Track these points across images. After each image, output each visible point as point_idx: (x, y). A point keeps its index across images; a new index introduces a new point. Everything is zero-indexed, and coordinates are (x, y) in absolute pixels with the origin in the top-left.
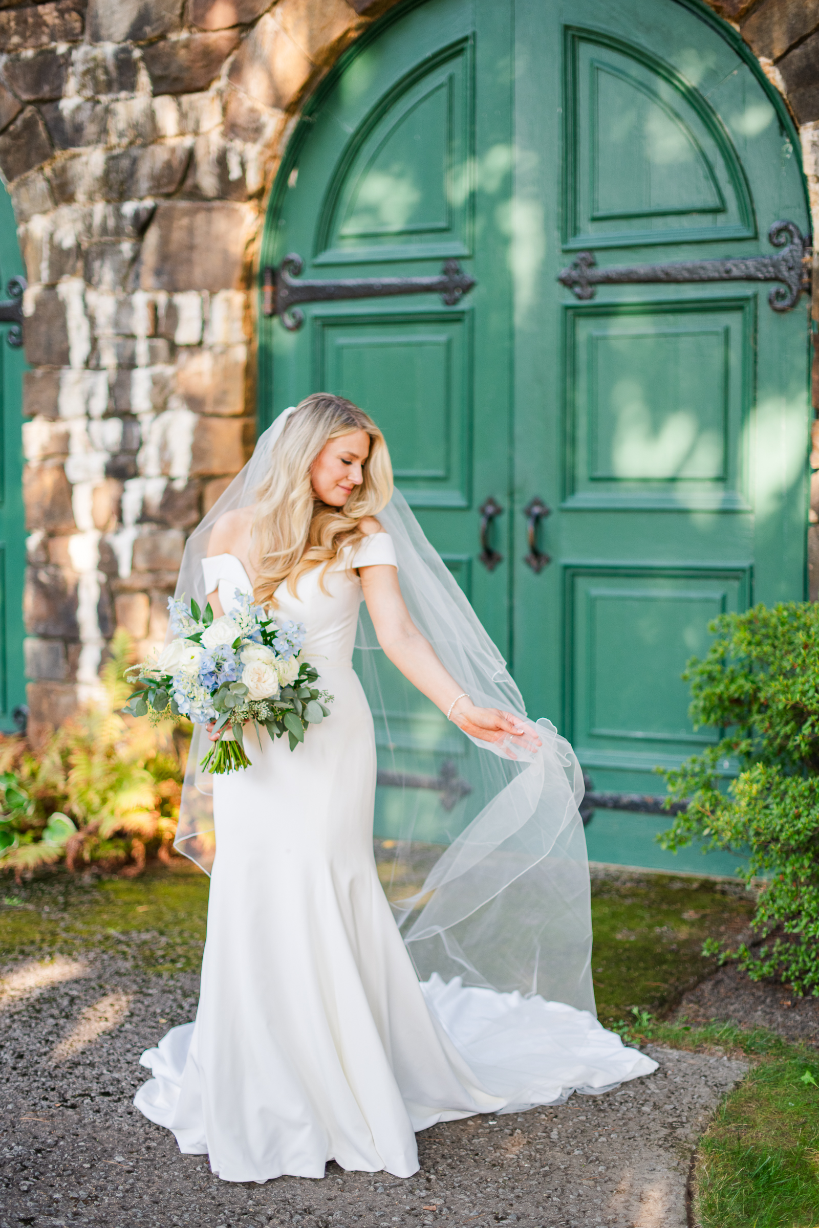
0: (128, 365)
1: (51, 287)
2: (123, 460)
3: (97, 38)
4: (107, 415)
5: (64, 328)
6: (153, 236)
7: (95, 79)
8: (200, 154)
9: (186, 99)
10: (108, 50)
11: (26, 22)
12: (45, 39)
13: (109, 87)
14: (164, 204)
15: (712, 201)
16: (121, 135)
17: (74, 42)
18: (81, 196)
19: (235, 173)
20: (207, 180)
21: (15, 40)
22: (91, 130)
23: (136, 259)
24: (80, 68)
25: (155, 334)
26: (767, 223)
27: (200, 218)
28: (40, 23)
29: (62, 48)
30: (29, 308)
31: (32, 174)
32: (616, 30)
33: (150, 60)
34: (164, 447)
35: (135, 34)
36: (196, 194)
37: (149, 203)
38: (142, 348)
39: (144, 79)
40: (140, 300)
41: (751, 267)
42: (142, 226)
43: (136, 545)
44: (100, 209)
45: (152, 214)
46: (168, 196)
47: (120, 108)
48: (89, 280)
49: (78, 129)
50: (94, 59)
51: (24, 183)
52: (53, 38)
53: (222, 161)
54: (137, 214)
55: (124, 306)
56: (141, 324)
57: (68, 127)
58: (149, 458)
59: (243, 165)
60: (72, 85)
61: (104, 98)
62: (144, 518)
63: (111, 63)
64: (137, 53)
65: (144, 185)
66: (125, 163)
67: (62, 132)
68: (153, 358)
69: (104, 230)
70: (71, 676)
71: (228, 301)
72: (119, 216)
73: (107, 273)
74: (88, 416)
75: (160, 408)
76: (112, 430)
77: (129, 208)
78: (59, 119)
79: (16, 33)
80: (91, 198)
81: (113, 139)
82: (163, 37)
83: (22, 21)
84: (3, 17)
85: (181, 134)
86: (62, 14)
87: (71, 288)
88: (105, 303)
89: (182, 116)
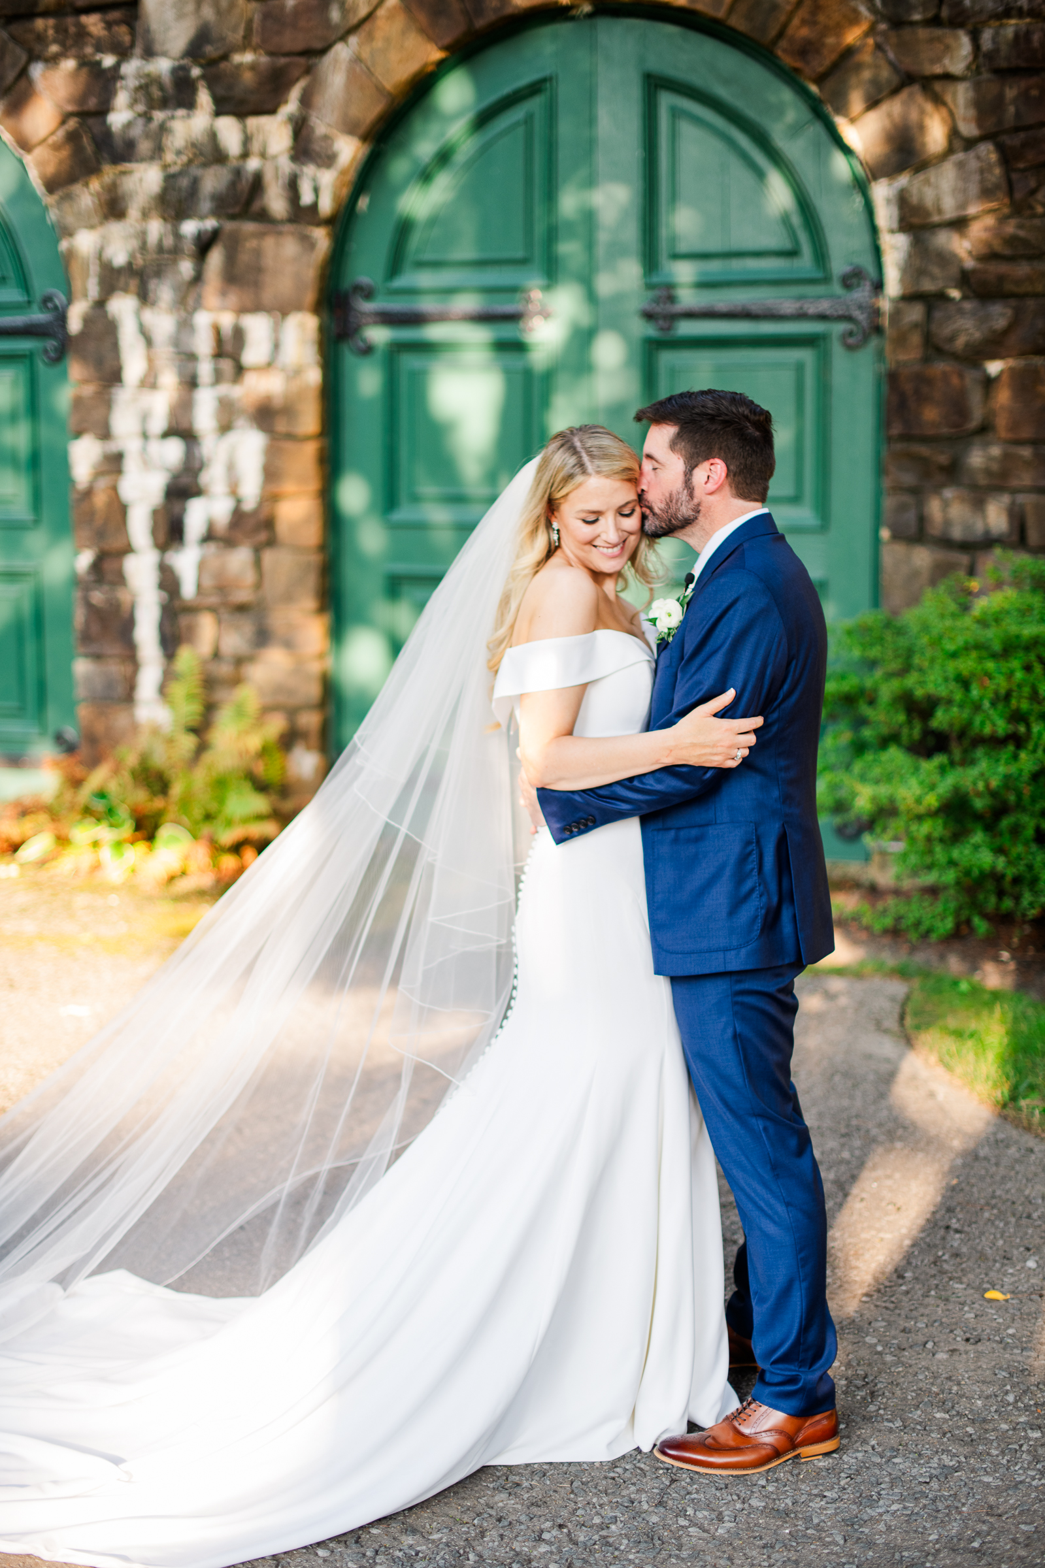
0: (191, 383)
1: (100, 304)
2: (185, 480)
3: (149, 53)
4: (167, 434)
5: (115, 347)
6: (216, 258)
7: (149, 94)
8: (269, 177)
9: (253, 122)
10: (163, 66)
11: (66, 31)
12: (89, 50)
13: (164, 104)
14: (229, 226)
15: (787, 245)
16: (179, 153)
17: (124, 54)
18: (134, 212)
19: (307, 198)
20: (276, 202)
21: (54, 48)
22: (144, 147)
23: (198, 278)
24: (132, 83)
25: (220, 353)
26: (839, 266)
27: (269, 243)
28: (82, 34)
29: (108, 61)
30: (75, 324)
31: (77, 188)
32: (697, 79)
33: (212, 81)
34: (231, 467)
35: (194, 50)
36: (263, 216)
37: (210, 224)
38: (205, 369)
39: (204, 98)
40: (203, 320)
41: (824, 306)
42: (204, 245)
43: (202, 566)
44: (156, 228)
45: (215, 234)
46: (233, 217)
47: (177, 125)
48: (144, 297)
49: (130, 144)
50: (148, 75)
51: (68, 197)
52: (98, 50)
53: (293, 186)
54: (197, 235)
55: (185, 326)
56: (203, 345)
57: (118, 142)
58: (214, 477)
59: (316, 190)
60: (122, 99)
61: (159, 116)
62: (209, 536)
63: (167, 79)
64: (196, 72)
65: (206, 205)
66: (184, 182)
67: (111, 146)
68: (218, 378)
69: (160, 248)
70: (128, 696)
71: (302, 326)
72: (177, 235)
73: (165, 293)
74: (145, 436)
75: (225, 428)
76: (173, 451)
77: (190, 228)
78: (107, 133)
79: (55, 41)
80: (145, 215)
81: (169, 157)
82: (225, 57)
83: (61, 30)
84: (40, 23)
85: (245, 155)
86: (109, 25)
87: (123, 307)
88: (162, 322)
89: (247, 140)
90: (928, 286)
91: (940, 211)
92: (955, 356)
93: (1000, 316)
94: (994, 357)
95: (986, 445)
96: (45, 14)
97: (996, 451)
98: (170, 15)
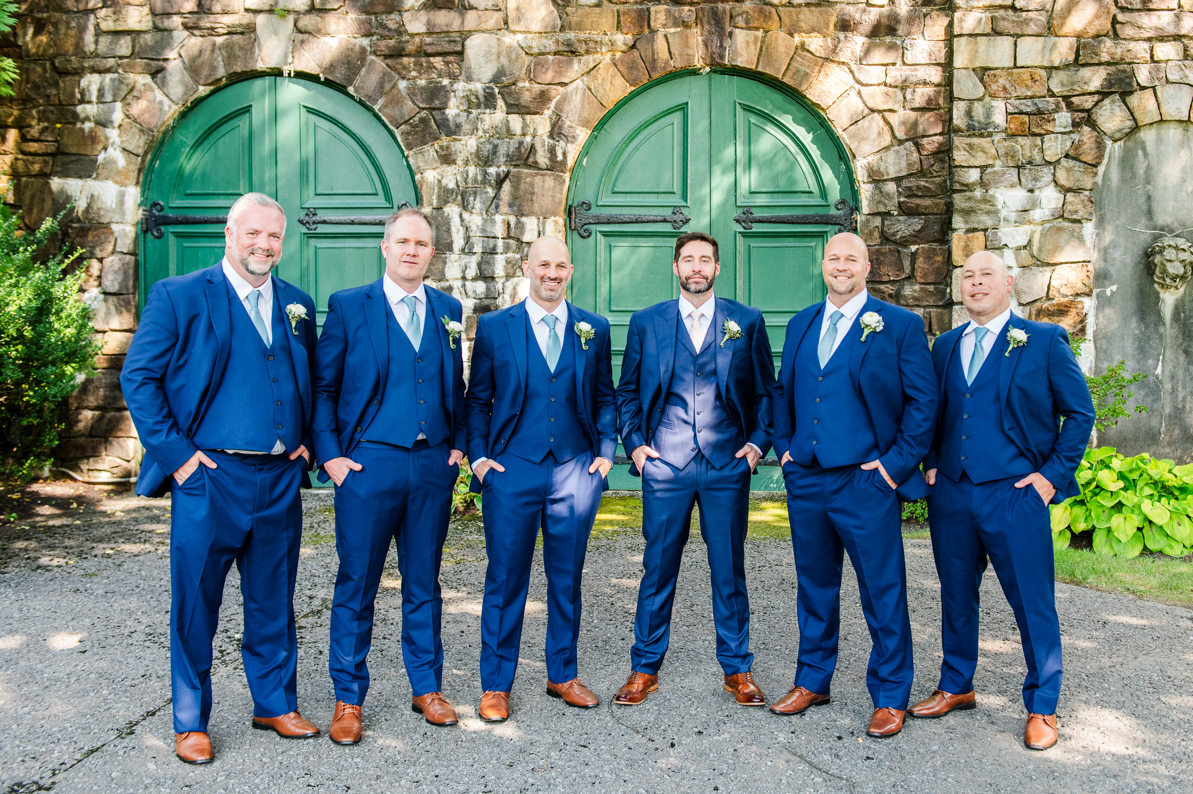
0: (493, 252)
1: (439, 209)
2: (486, 302)
3: (470, 79)
5: (449, 231)
6: (507, 186)
7: (469, 102)
8: (538, 146)
9: (528, 117)
10: (478, 87)
11: (421, 65)
12: (435, 76)
13: (478, 106)
14: (513, 170)
15: (808, 188)
16: (485, 132)
17: (454, 78)
18: (459, 162)
19: (560, 157)
20: (542, 158)
21: (414, 73)
22: (466, 127)
23: (496, 196)
24: (460, 94)
25: (508, 236)
27: (538, 179)
28: (431, 67)
29: (446, 82)
31: (426, 147)
33: (505, 95)
35: (496, 79)
36: (535, 166)
37: (503, 168)
38: (500, 243)
39: (500, 103)
40: (499, 219)
42: (500, 180)
44: (472, 170)
45: (507, 175)
46: (516, 166)
47: (486, 117)
48: (465, 206)
49: (458, 126)
50: (470, 90)
51: (420, 152)
52: (440, 76)
53: (552, 151)
54: (498, 175)
55: (488, 221)
56: (499, 230)
57: (451, 125)
59: (564, 154)
60: (453, 102)
61: (475, 112)
63: (481, 93)
64: (497, 90)
65: (502, 159)
66: (489, 147)
67: (448, 127)
68: (507, 249)
69: (475, 181)
71: (556, 222)
72: (486, 173)
73: (478, 204)
74: (464, 278)
75: (511, 275)
76: (480, 286)
77: (492, 170)
78: (445, 119)
79: (414, 70)
80: (467, 163)
81: (481, 133)
82: (514, 84)
83: (418, 64)
84: (405, 60)
85: (524, 135)
86: (447, 63)
87: (452, 210)
88: (475, 220)
89: (525, 126)
90: (882, 209)
91: (888, 174)
92: (895, 242)
93: (917, 224)
94: (914, 243)
95: (912, 284)
96: (408, 55)
97: (917, 287)
98: (482, 60)
